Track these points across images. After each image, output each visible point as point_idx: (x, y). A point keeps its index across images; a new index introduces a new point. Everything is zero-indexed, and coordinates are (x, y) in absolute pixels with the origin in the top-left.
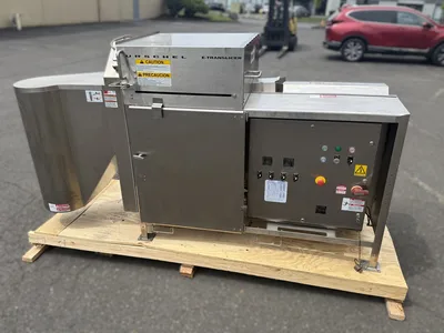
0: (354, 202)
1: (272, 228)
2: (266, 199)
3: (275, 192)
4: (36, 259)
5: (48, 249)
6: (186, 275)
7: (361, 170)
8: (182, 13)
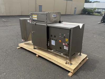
0: (66, 47)
1: (52, 50)
2: (52, 44)
3: (53, 43)
4: (19, 48)
5: (22, 48)
6: (37, 56)
7: (67, 40)
8: (87, 13)
